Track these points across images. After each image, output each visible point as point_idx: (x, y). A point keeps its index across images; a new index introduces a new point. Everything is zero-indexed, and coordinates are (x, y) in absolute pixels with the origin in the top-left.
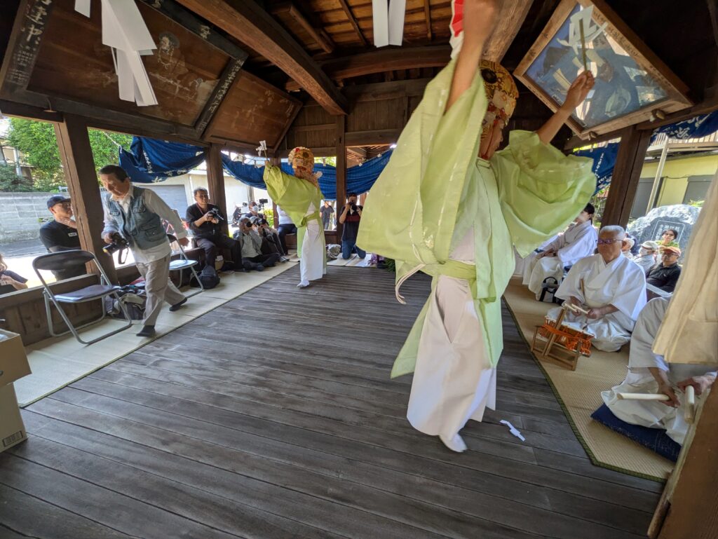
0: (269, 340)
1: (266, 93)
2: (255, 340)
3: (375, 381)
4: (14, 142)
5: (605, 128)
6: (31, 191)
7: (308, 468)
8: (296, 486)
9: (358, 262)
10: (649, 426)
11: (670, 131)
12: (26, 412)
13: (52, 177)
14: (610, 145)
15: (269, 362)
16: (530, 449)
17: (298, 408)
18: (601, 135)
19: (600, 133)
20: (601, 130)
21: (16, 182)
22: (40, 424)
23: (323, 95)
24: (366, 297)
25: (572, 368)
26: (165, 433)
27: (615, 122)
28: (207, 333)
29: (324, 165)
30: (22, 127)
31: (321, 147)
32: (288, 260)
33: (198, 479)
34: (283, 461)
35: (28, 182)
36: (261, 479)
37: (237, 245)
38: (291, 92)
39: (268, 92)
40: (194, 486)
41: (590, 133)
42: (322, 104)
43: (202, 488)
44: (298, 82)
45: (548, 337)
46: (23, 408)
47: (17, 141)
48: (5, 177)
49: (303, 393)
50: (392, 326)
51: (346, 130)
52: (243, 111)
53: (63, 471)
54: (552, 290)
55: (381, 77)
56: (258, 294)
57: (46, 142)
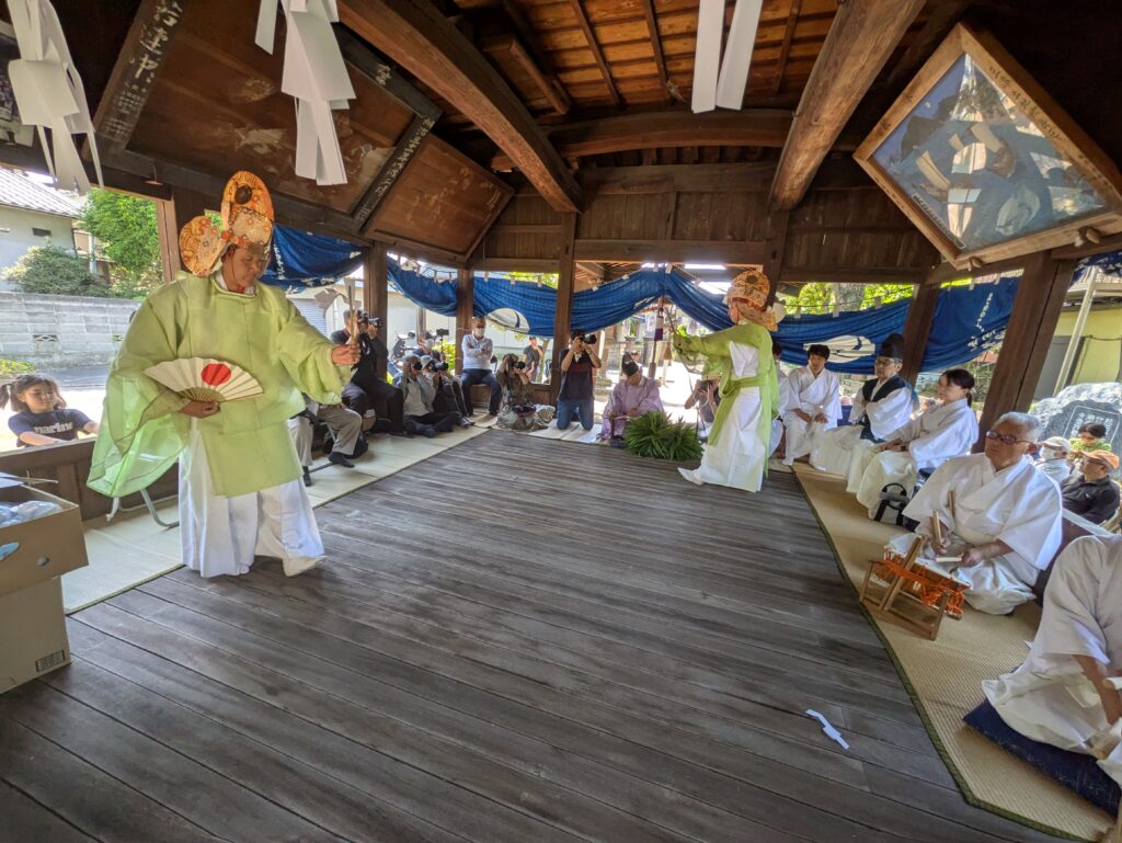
0: (438, 545)
1: (462, 171)
2: (416, 543)
3: (603, 626)
4: (91, 223)
5: (996, 253)
6: (106, 296)
7: (491, 756)
8: (471, 783)
9: (580, 435)
10: (1067, 747)
11: (1108, 263)
12: (73, 622)
13: (139, 278)
14: (1003, 280)
15: (436, 580)
16: (857, 765)
17: (479, 656)
18: (989, 264)
19: (988, 260)
20: (991, 255)
21: (87, 282)
22: (90, 642)
23: (547, 181)
24: (592, 490)
25: (930, 636)
26: (271, 675)
27: (1014, 244)
28: (345, 527)
29: (540, 286)
30: (105, 203)
31: (536, 258)
32: (472, 424)
33: (318, 754)
34: (452, 739)
35: (103, 283)
36: (416, 764)
37: (399, 395)
38: (498, 172)
39: (466, 171)
40: (313, 765)
41: (970, 260)
42: (544, 194)
43: (324, 770)
44: (512, 157)
45: (889, 580)
46: (68, 615)
47: (96, 223)
48: (72, 274)
49: (487, 634)
50: (630, 539)
51: (577, 236)
52: (426, 196)
53: (120, 719)
54: (896, 504)
55: (637, 158)
56: (424, 472)
57: (137, 227)
